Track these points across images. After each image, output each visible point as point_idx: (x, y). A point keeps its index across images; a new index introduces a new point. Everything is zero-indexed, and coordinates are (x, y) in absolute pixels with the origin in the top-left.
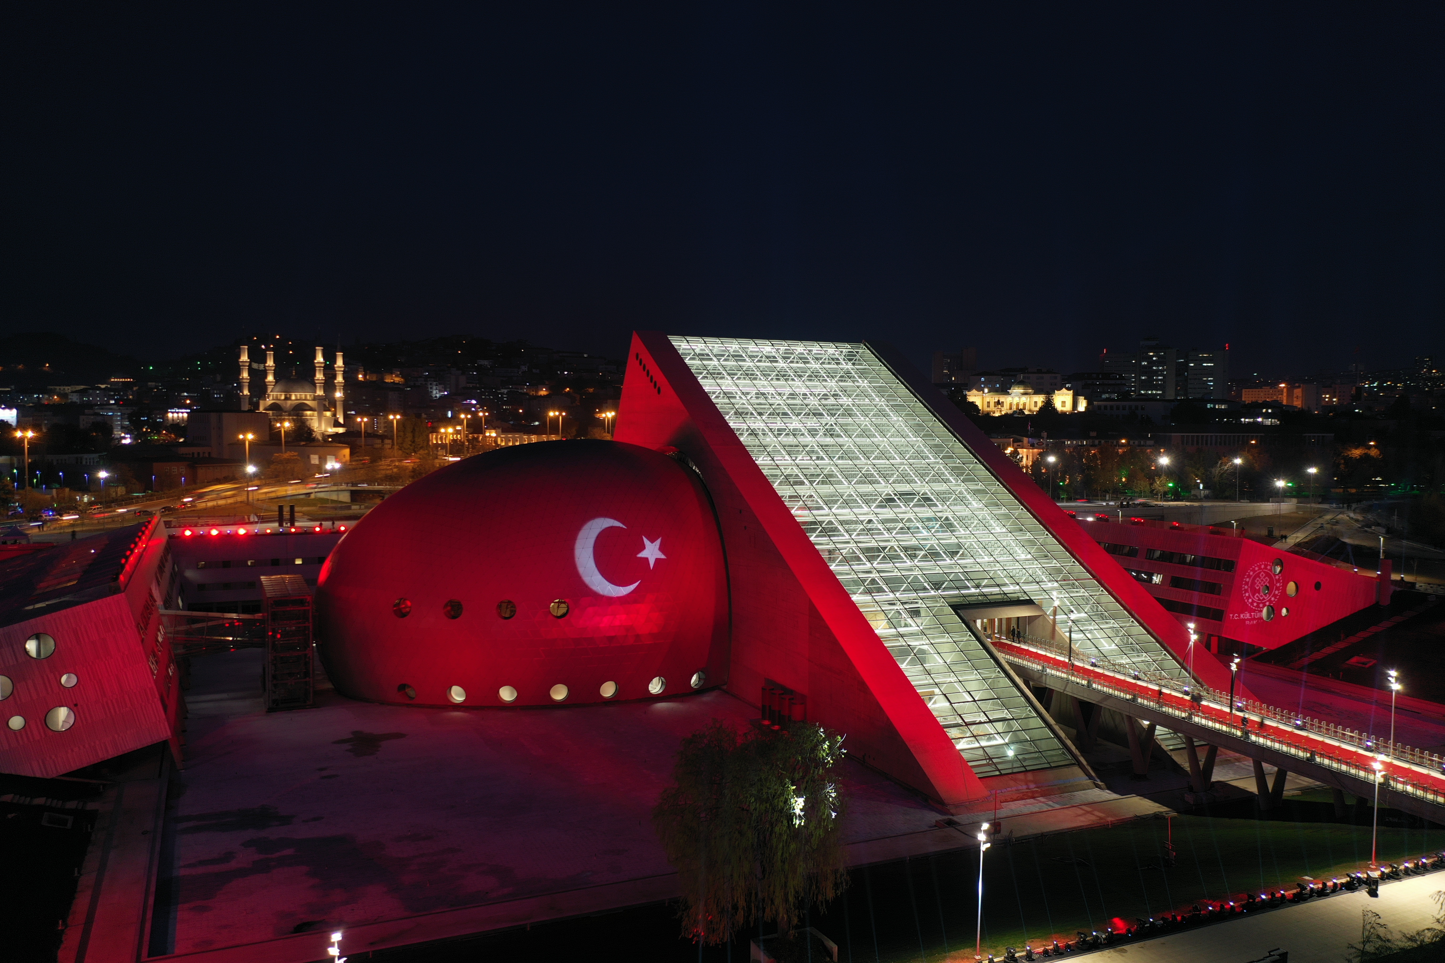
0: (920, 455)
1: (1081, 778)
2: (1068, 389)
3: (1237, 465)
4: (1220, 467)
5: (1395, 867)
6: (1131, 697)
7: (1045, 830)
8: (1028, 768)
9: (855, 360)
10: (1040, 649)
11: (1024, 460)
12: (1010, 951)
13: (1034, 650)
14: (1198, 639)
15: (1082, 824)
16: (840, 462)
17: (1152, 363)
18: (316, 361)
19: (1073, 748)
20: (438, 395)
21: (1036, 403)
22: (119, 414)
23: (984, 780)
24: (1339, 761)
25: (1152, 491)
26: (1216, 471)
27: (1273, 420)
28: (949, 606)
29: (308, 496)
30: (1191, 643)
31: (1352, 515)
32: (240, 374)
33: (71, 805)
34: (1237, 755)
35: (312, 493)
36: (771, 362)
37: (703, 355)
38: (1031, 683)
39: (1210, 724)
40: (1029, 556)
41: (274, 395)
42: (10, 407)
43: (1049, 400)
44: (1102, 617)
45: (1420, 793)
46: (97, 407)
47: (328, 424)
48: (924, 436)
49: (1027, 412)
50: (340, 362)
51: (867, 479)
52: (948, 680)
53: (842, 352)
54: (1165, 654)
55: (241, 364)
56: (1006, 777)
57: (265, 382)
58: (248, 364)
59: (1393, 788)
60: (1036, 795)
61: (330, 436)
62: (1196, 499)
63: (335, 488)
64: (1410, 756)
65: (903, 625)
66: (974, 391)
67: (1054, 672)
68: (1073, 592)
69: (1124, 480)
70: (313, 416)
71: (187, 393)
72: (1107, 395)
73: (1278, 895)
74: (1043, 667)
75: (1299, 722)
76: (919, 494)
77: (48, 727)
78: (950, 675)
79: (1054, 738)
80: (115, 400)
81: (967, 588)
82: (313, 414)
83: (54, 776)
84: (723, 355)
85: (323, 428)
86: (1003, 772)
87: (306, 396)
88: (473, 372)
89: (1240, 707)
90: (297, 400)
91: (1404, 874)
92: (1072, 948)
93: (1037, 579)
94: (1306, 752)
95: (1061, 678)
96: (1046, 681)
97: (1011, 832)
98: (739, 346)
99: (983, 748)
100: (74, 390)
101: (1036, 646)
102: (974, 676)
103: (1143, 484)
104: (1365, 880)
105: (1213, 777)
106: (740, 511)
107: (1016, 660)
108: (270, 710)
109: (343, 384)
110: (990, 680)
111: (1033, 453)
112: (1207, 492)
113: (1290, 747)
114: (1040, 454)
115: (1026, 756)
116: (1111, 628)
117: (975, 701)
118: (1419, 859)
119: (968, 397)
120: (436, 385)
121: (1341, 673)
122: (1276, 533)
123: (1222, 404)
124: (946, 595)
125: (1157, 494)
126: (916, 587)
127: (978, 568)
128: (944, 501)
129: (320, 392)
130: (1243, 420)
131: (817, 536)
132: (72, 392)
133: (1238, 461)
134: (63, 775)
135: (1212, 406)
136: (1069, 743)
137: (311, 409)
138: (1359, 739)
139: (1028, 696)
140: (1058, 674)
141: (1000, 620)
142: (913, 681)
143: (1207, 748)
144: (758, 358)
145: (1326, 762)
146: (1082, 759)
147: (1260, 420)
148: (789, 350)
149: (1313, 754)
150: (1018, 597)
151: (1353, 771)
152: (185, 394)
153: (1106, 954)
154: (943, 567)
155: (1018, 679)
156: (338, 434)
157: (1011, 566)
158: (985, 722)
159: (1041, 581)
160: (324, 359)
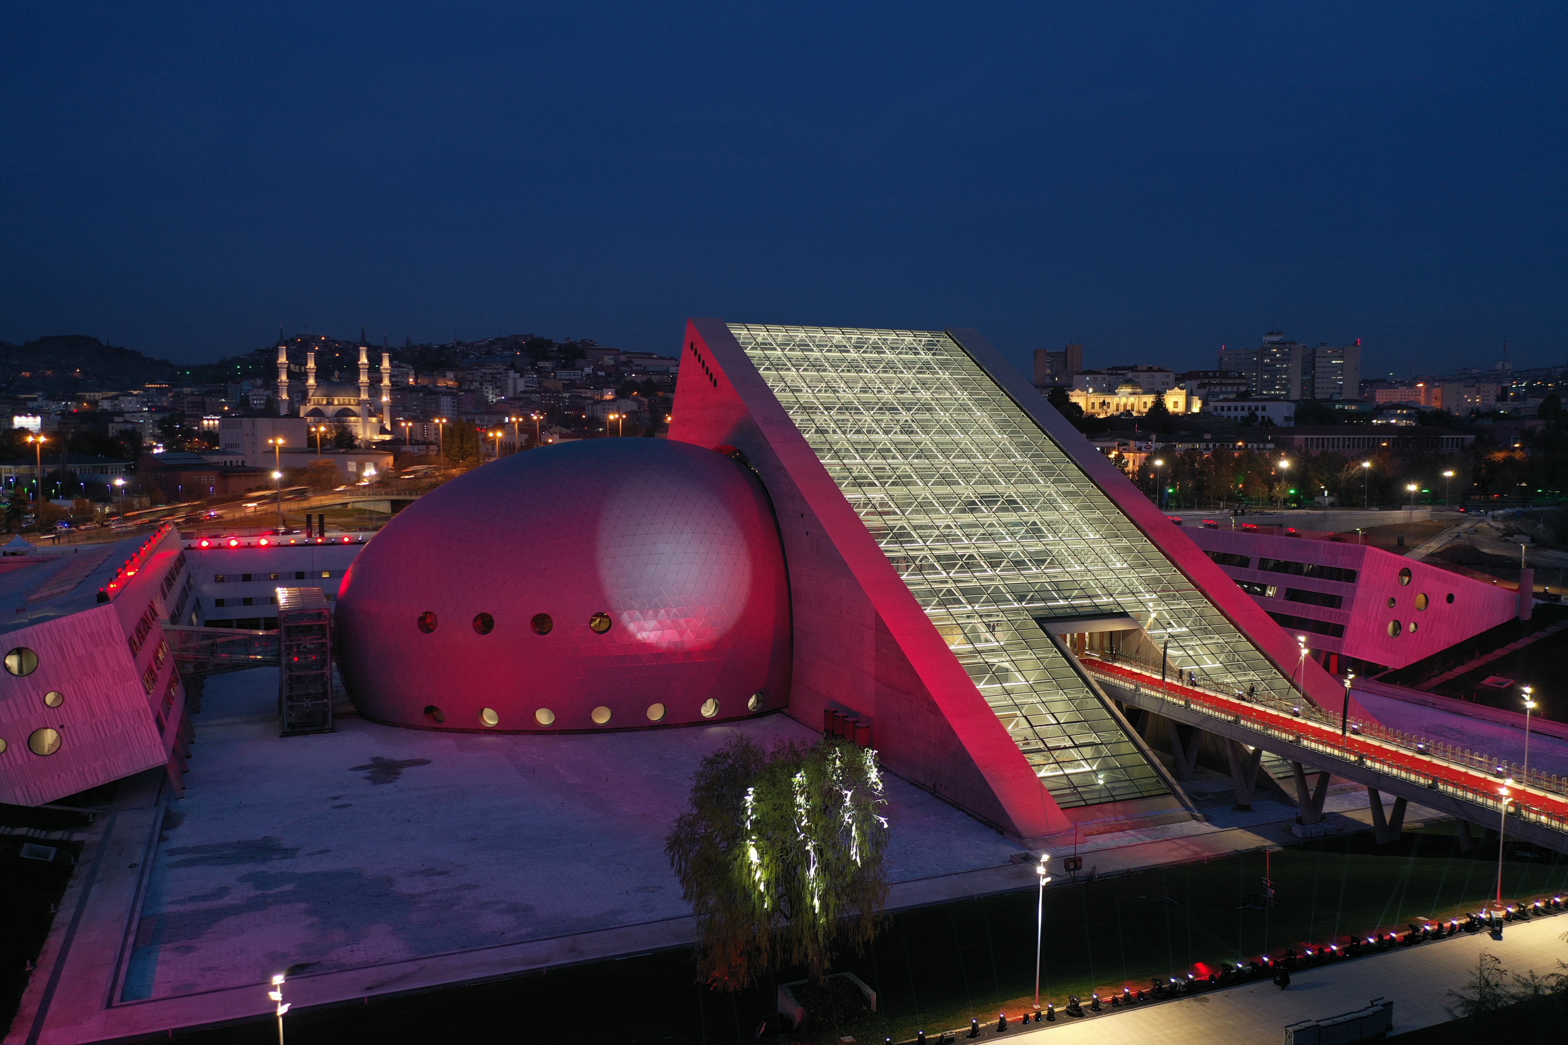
0: (1005, 454)
1: (1177, 809)
2: (1181, 388)
3: (1365, 468)
4: (1347, 471)
5: (1522, 906)
6: (1232, 718)
7: (1133, 866)
8: (1117, 798)
9: (936, 350)
10: (1134, 667)
11: (1131, 464)
12: (1073, 1000)
13: (1129, 668)
14: (1309, 653)
15: (1175, 860)
16: (916, 461)
17: (1275, 360)
18: (359, 363)
19: (1168, 776)
20: (494, 400)
21: (1145, 403)
22: (151, 421)
23: (1067, 811)
24: (1464, 789)
25: (1271, 498)
26: (1342, 476)
27: (1408, 422)
28: (1033, 619)
29: (344, 506)
30: (1302, 658)
31: (1493, 523)
32: (278, 378)
33: (56, 835)
34: (1354, 783)
35: (349, 503)
36: (841, 351)
37: (765, 344)
38: (1124, 705)
39: (1321, 748)
40: (1125, 565)
41: (316, 400)
42: (34, 415)
43: (1160, 399)
44: (1205, 631)
45: (1555, 824)
46: (128, 415)
47: (373, 431)
48: (1012, 432)
49: (1135, 414)
50: (386, 364)
51: (946, 480)
52: (1031, 700)
53: (920, 341)
54: (1275, 672)
55: (279, 366)
56: (1092, 808)
57: (306, 386)
58: (286, 366)
59: (1525, 818)
60: (1126, 828)
61: (375, 444)
62: (1319, 506)
63: (372, 498)
64: (1545, 783)
65: (983, 640)
66: (1077, 391)
67: (1148, 692)
68: (1174, 604)
69: (1241, 486)
70: (357, 422)
72: (1225, 395)
73: (1387, 937)
74: (1136, 686)
75: (1421, 746)
76: (1002, 496)
77: (34, 752)
78: (1032, 695)
79: (1147, 764)
80: (148, 407)
81: (1055, 599)
82: (357, 420)
83: (40, 804)
84: (788, 345)
85: (368, 435)
86: (1089, 802)
87: (349, 400)
88: (533, 375)
89: (1356, 729)
90: (339, 404)
91: (1533, 914)
92: (1146, 997)
93: (1135, 591)
94: (1428, 779)
95: (1156, 698)
96: (1139, 701)
97: (1094, 867)
98: (806, 335)
99: (1066, 775)
100: (105, 396)
101: (1131, 665)
102: (1060, 696)
103: (1261, 491)
104: (1487, 920)
105: (1324, 807)
106: (802, 515)
107: (1107, 678)
108: (285, 735)
109: (390, 388)
110: (1079, 700)
111: (1140, 457)
112: (1332, 499)
113: (1410, 773)
114: (1147, 458)
115: (1116, 785)
116: (1215, 643)
117: (1059, 723)
118: (1550, 898)
119: (1070, 398)
120: (493, 389)
121: (1475, 694)
122: (1407, 542)
123: (1352, 405)
124: (1031, 607)
125: (1276, 502)
126: (996, 598)
127: (1067, 578)
128: (1031, 503)
129: (364, 396)
130: (1374, 421)
131: (887, 543)
132: (103, 399)
133: (1367, 465)
134: (49, 803)
135: (1341, 406)
136: (1164, 770)
137: (355, 415)
138: (1488, 763)
139: (1119, 719)
140: (1153, 693)
141: (1091, 634)
142: (990, 702)
143: (1318, 776)
144: (828, 348)
145: (1450, 789)
146: (1178, 788)
147: (1393, 421)
148: (861, 338)
149: (1435, 781)
150: (1111, 609)
151: (1480, 800)
152: (223, 400)
153: (1185, 1002)
154: (1028, 577)
155: (1107, 699)
156: (384, 441)
157: (1104, 575)
158: (1070, 747)
159: (1137, 593)
160: (368, 361)
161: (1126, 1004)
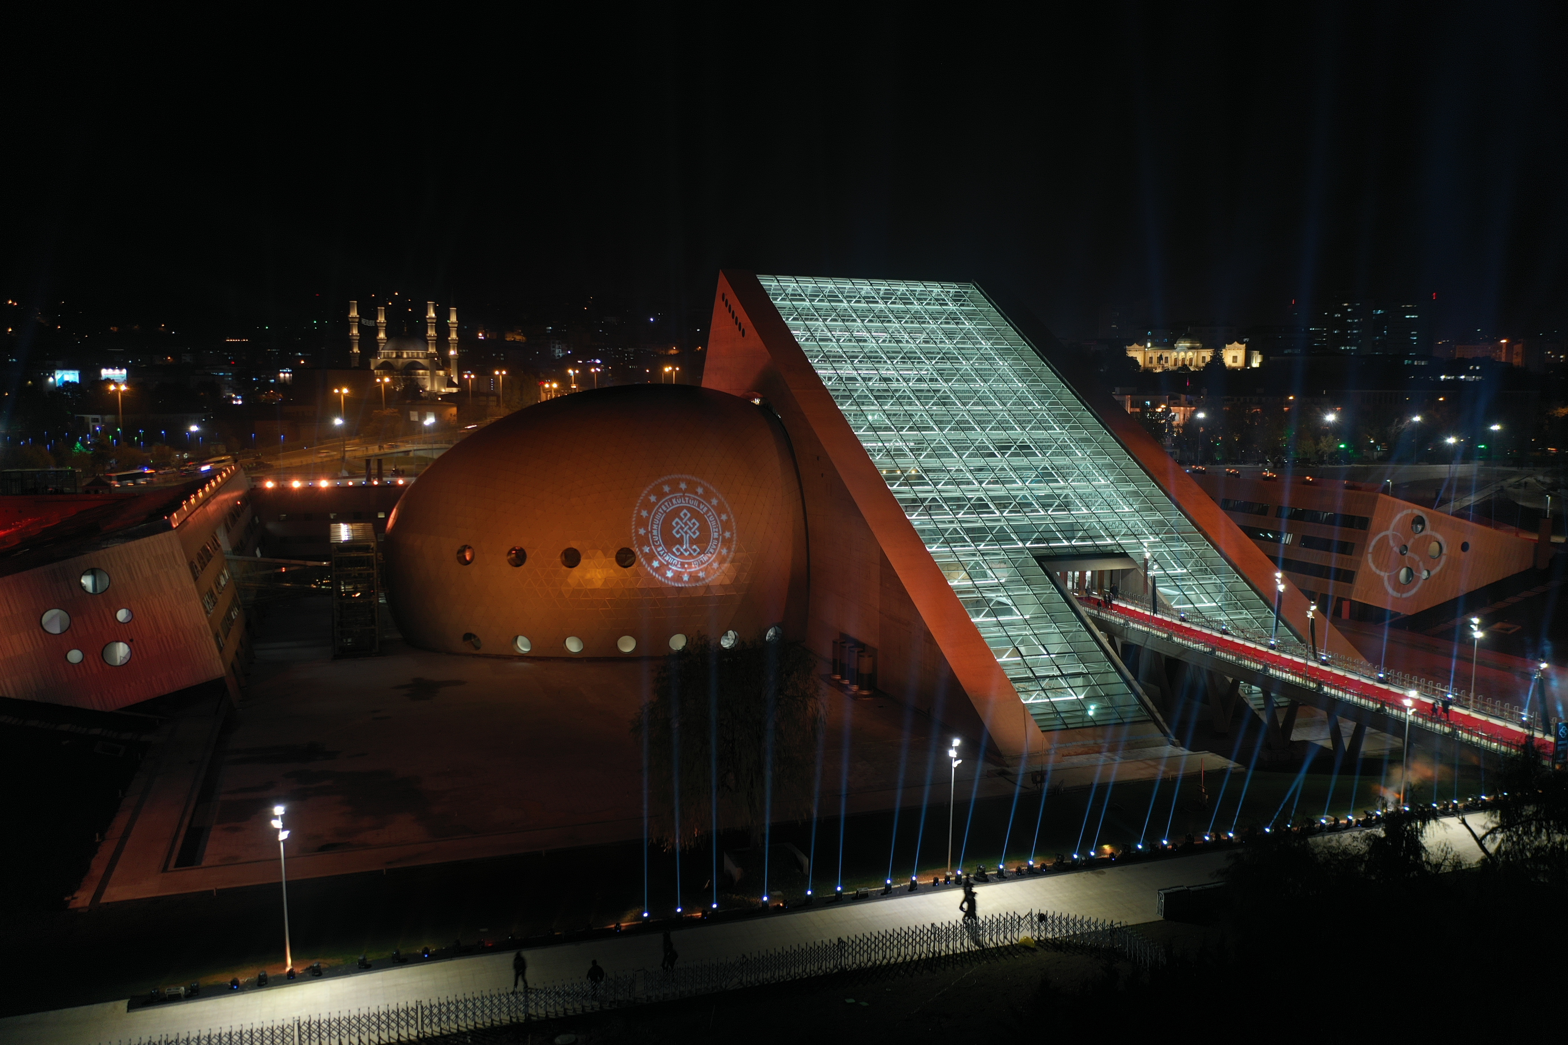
0: (1022, 401)
1: (1157, 735)
2: (1241, 343)
3: (1415, 423)
5: (1420, 807)
7: (1099, 782)
9: (964, 301)
10: (1130, 605)
12: (983, 869)
13: (1124, 605)
16: (933, 408)
17: (1346, 315)
18: (427, 317)
19: (1150, 704)
20: (561, 355)
21: (1204, 358)
22: (230, 374)
23: (1048, 733)
25: (1317, 452)
26: (1391, 428)
27: (1477, 378)
28: (1034, 557)
29: (406, 453)
31: (1541, 478)
32: (349, 332)
33: (126, 736)
35: (410, 451)
36: (868, 302)
37: (795, 295)
39: (1288, 676)
40: (1131, 509)
41: (385, 353)
42: (120, 368)
43: (1218, 354)
44: (1204, 572)
46: (207, 367)
47: (441, 384)
48: (1031, 381)
49: (1192, 369)
50: (453, 318)
52: (1024, 633)
53: (948, 292)
55: (350, 320)
56: (1072, 731)
57: (376, 340)
58: (357, 320)
60: (1103, 750)
61: (441, 396)
62: (1366, 460)
63: (430, 446)
66: (1135, 346)
67: (1136, 626)
68: (1175, 546)
70: (426, 375)
71: (301, 353)
72: (1290, 351)
73: (1283, 829)
74: (1128, 621)
75: (1381, 675)
76: (1016, 442)
77: (107, 663)
78: (1026, 628)
79: (1132, 693)
81: (1059, 540)
82: (426, 373)
83: (113, 709)
84: (817, 296)
85: (436, 387)
86: (1070, 726)
87: (418, 354)
89: (1325, 660)
90: (408, 358)
92: (1048, 869)
93: (1137, 533)
94: (1377, 703)
95: (1143, 631)
96: (1127, 635)
98: (835, 286)
99: (1051, 703)
102: (1054, 629)
103: (1307, 444)
105: (1292, 736)
106: (818, 457)
107: (1101, 614)
108: (336, 657)
109: (457, 342)
110: (1071, 634)
111: (1187, 411)
114: (1192, 411)
115: (1099, 711)
116: (1213, 584)
117: (1049, 654)
119: (1128, 352)
120: (559, 344)
123: (1422, 360)
124: (1034, 547)
125: (1322, 455)
126: (1001, 537)
127: (1073, 520)
128: (1043, 449)
129: (432, 350)
130: (1443, 377)
131: (898, 485)
133: (1417, 419)
134: (121, 709)
135: (1410, 362)
136: (1146, 699)
137: (423, 368)
139: (1107, 651)
140: (1140, 627)
141: (1092, 573)
144: (856, 299)
145: (1395, 712)
146: (1158, 716)
147: (1463, 377)
148: (889, 289)
149: (1383, 705)
150: (1112, 550)
152: (300, 354)
153: (1083, 874)
154: (1032, 518)
155: (1098, 633)
156: (451, 394)
157: (1109, 518)
158: (1057, 676)
159: (1138, 535)
160: (436, 315)
161: (1029, 874)
